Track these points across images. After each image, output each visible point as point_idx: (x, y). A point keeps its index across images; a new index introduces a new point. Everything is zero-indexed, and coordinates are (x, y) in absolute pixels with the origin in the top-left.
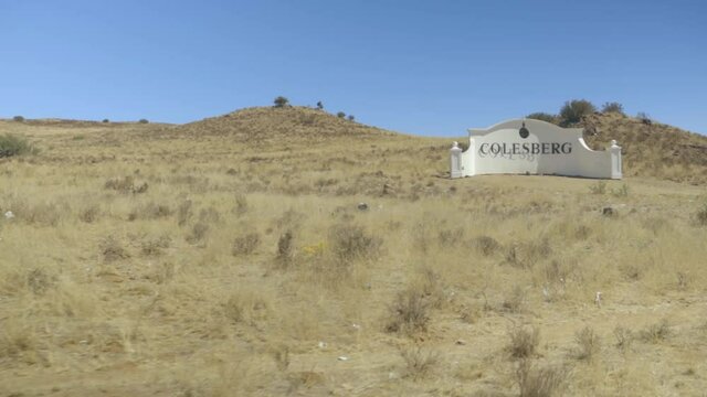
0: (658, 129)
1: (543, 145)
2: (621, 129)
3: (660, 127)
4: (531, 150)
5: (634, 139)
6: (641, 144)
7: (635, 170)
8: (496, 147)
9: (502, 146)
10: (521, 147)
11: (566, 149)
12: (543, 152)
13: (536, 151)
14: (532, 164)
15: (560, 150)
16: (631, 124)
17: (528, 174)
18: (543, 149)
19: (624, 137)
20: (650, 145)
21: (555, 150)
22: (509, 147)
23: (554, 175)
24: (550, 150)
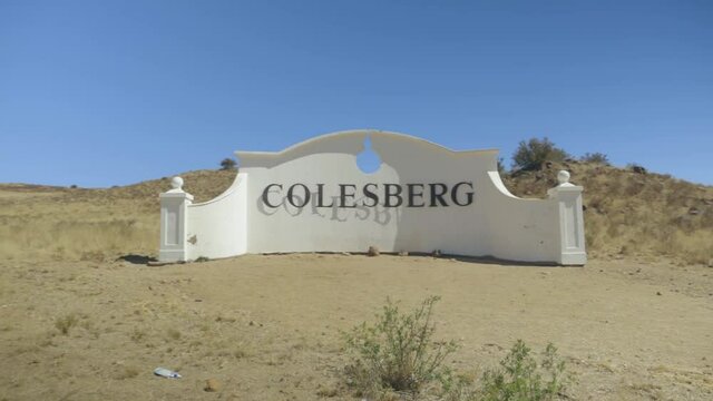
0: (656, 178)
1: (411, 187)
2: (602, 179)
3: (660, 176)
4: (382, 199)
5: (622, 191)
6: (634, 199)
7: (622, 241)
8: (299, 193)
9: (314, 190)
10: (360, 194)
11: (462, 196)
12: (411, 204)
13: (393, 201)
14: (383, 229)
15: (447, 197)
16: (618, 173)
17: (371, 253)
18: (411, 196)
19: (604, 188)
20: (648, 199)
21: (436, 199)
22: (332, 193)
23: (432, 254)
24: (427, 198)
